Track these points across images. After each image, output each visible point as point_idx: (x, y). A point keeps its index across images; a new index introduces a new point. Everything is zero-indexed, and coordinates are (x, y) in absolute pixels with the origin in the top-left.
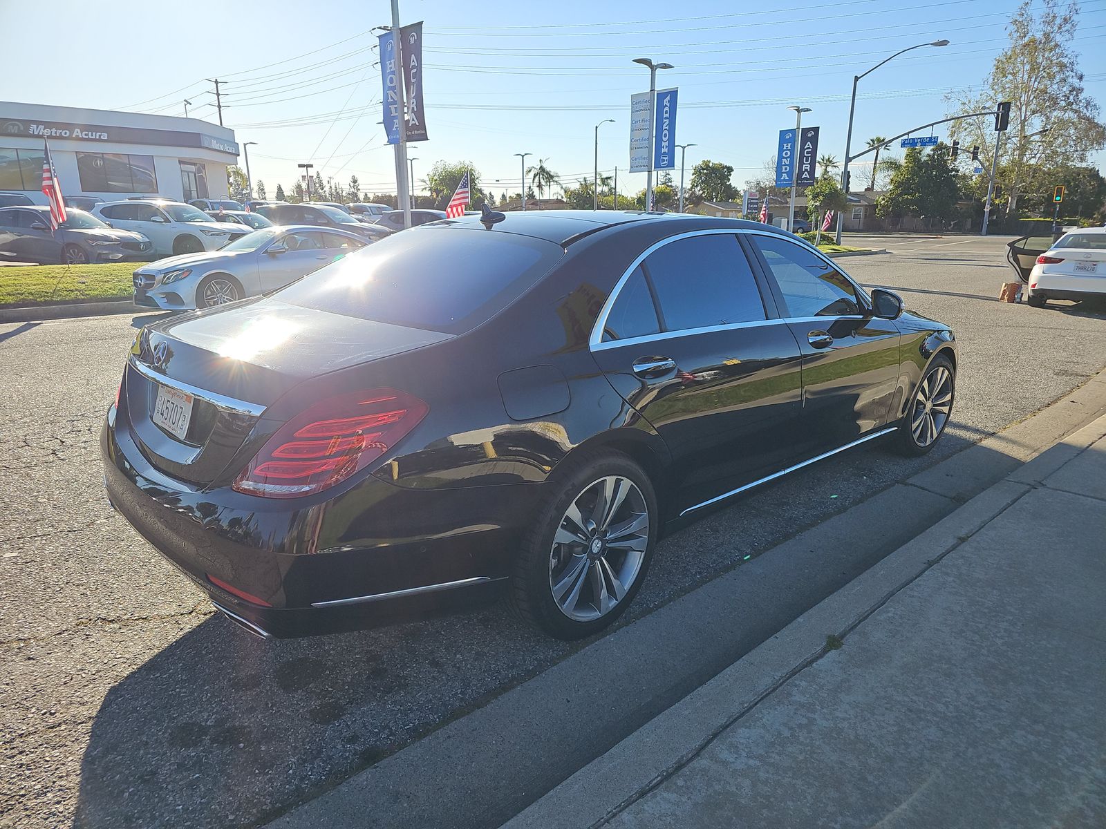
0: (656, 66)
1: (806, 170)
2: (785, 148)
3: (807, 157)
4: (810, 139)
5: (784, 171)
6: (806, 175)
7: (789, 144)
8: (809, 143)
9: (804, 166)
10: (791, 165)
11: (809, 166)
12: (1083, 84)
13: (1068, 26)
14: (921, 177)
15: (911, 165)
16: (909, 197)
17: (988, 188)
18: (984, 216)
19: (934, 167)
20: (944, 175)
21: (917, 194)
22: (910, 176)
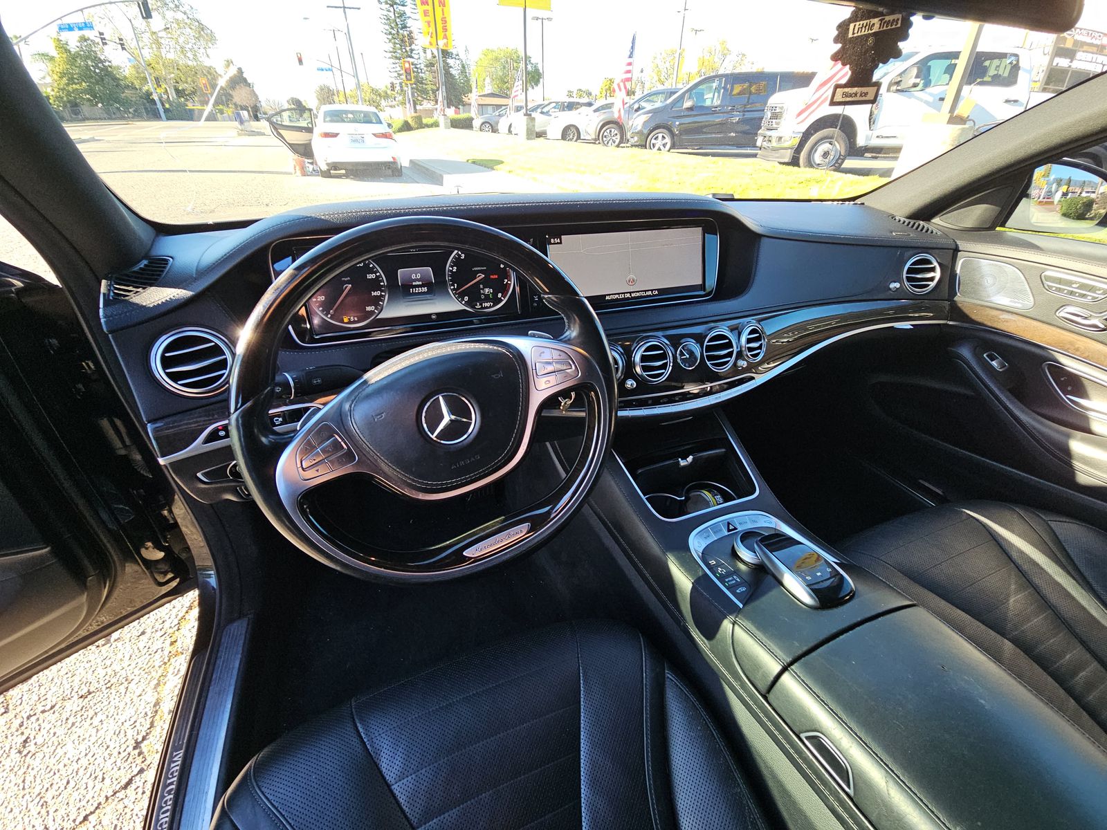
14: (79, 67)
15: (65, 56)
16: (77, 86)
17: (146, 78)
18: (156, 104)
19: (87, 57)
20: (100, 65)
21: (84, 84)
22: (68, 67)
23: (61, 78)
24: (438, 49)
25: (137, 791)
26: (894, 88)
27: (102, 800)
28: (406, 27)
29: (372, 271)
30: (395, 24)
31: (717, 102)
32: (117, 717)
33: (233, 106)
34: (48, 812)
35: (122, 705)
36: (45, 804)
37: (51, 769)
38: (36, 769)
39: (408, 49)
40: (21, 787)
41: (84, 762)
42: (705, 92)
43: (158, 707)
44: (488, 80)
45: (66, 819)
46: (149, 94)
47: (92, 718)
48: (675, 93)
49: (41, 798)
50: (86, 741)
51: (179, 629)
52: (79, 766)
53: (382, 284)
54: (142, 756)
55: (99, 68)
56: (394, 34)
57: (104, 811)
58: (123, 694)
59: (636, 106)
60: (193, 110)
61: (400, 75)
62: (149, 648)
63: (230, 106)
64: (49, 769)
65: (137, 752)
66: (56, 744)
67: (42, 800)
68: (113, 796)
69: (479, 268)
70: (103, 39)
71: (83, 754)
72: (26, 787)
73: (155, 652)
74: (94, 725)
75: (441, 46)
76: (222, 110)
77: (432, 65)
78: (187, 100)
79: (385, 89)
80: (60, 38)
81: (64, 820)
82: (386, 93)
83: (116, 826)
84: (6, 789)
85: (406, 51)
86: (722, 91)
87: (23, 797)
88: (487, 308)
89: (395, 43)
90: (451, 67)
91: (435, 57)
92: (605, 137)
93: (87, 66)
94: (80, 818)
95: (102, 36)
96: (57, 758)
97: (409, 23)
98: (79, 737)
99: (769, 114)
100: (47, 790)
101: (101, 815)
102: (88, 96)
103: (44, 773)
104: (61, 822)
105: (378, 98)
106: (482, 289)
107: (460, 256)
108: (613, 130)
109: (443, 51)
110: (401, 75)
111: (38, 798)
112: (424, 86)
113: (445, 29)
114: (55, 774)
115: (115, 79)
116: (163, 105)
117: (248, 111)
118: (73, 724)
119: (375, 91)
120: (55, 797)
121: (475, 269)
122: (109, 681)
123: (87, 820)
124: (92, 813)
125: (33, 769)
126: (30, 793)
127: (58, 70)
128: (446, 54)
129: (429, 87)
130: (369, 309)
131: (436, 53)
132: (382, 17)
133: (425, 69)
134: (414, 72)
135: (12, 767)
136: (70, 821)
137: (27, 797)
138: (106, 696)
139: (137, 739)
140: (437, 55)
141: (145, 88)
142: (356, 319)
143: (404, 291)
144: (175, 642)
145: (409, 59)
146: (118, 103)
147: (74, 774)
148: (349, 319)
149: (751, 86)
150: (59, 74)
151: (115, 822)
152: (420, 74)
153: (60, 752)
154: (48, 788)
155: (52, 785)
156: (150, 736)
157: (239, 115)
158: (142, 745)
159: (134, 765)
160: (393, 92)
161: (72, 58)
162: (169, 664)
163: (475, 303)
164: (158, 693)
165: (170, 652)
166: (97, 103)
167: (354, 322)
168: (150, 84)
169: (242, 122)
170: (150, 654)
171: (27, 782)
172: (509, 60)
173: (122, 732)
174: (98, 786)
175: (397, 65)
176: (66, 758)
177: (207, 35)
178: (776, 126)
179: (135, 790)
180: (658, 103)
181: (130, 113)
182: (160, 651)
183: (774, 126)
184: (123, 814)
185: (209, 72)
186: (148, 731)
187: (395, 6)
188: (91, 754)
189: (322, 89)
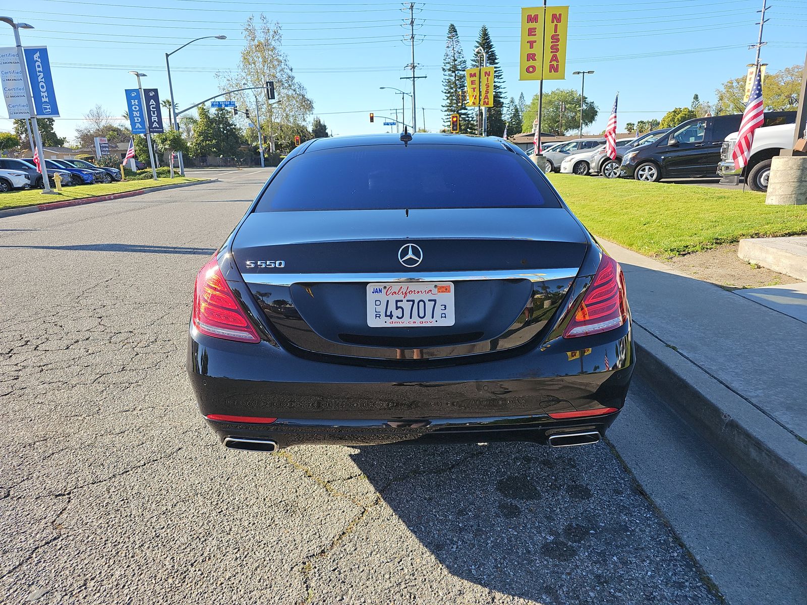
0: (17, 25)
1: (155, 121)
2: (133, 104)
3: (154, 112)
4: (152, 98)
5: (136, 121)
6: (156, 124)
7: (136, 101)
8: (152, 100)
9: (152, 118)
10: (142, 116)
11: (156, 117)
12: (293, 74)
13: (277, 37)
14: (214, 129)
15: (205, 120)
16: (209, 142)
17: (257, 137)
18: (259, 155)
19: (220, 122)
20: (228, 127)
21: (214, 141)
22: (206, 128)
23: (200, 136)
30: (454, 85)
46: (256, 148)
55: (227, 130)
56: (452, 93)
70: (236, 110)
80: (204, 107)
89: (452, 99)
92: (607, 170)
93: (219, 128)
102: (215, 150)
108: (614, 164)
113: (487, 92)
115: (236, 137)
116: (264, 155)
127: (199, 130)
132: (444, 81)
141: (255, 144)
146: (234, 154)
150: (198, 133)
161: (210, 122)
166: (220, 155)
168: (259, 141)
172: (561, 103)
181: (240, 162)
185: (302, 131)
187: (456, 72)
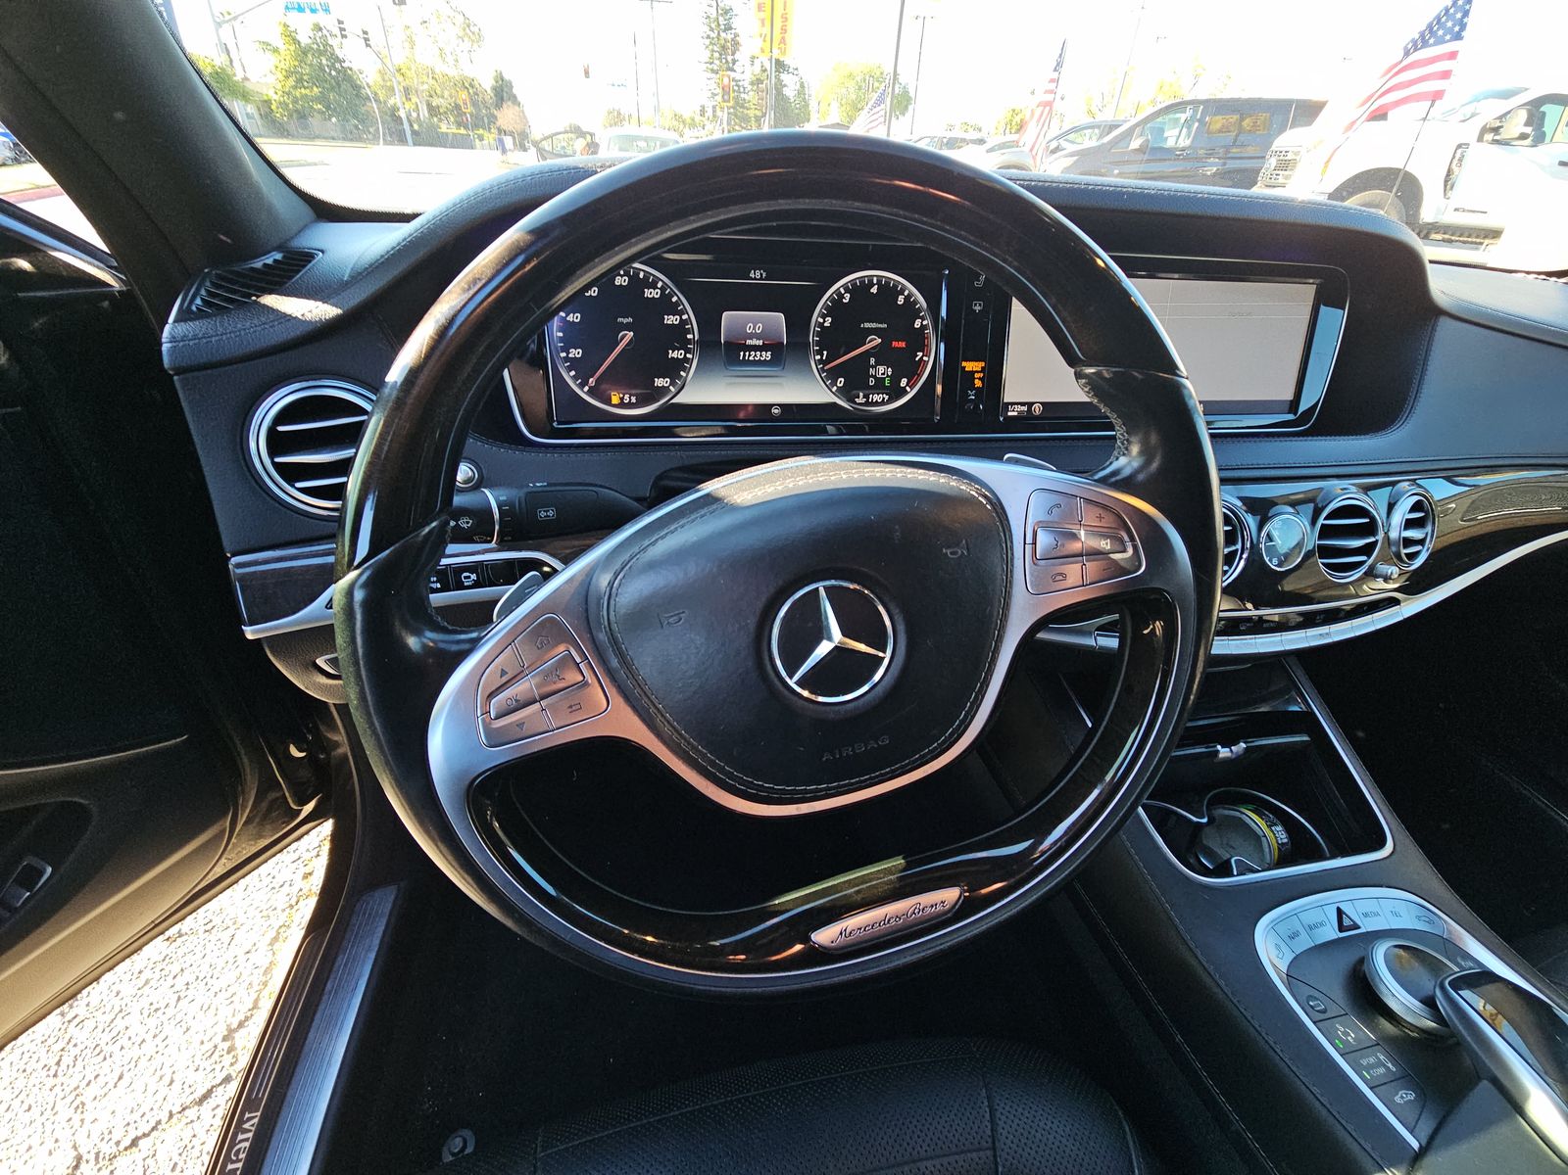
14: (311, 65)
15: (292, 48)
16: (307, 92)
17: (393, 88)
18: (402, 124)
19: (321, 53)
20: (338, 65)
21: (315, 89)
22: (297, 63)
23: (287, 77)
24: (771, 60)
25: (216, 1112)
26: (1489, 137)
27: (164, 1116)
28: (731, 28)
29: (674, 309)
30: (716, 23)
31: (1185, 142)
32: (210, 982)
33: (496, 131)
34: (82, 1121)
35: (221, 963)
36: (81, 1106)
37: (102, 1051)
38: (81, 1047)
39: (730, 58)
40: (52, 1072)
41: (149, 1048)
42: (1166, 127)
43: (269, 976)
44: (835, 105)
45: (107, 1138)
46: (394, 109)
47: (175, 977)
48: (1118, 126)
49: (78, 1095)
50: (160, 1012)
51: (318, 855)
52: (141, 1053)
53: (690, 336)
54: (233, 1053)
55: (335, 69)
56: (713, 38)
57: (163, 1135)
58: (225, 945)
59: (1053, 145)
60: (447, 134)
61: (714, 95)
62: (273, 878)
63: (492, 130)
64: (98, 1050)
65: (227, 1045)
66: (117, 1009)
67: (79, 1099)
68: (180, 1113)
69: (874, 325)
70: (342, 29)
71: (151, 1034)
72: (60, 1073)
73: (282, 886)
74: (175, 989)
75: (776, 54)
76: (483, 135)
77: (759, 81)
78: (440, 120)
79: (693, 115)
80: (288, 22)
81: (103, 1139)
82: (693, 120)
83: (176, 1164)
84: (28, 1072)
85: (727, 62)
86: (1196, 124)
87: (51, 1090)
88: (877, 404)
89: (713, 51)
90: (785, 86)
91: (765, 70)
93: (321, 67)
94: (127, 1142)
95: (341, 26)
96: (114, 1033)
97: (735, 23)
98: (151, 1004)
99: (1273, 162)
100: (88, 1085)
101: (158, 1142)
102: (319, 106)
103: (89, 1055)
104: (97, 1141)
105: (682, 126)
106: (873, 367)
107: (841, 296)
109: (778, 62)
110: (716, 95)
111: (74, 1093)
112: (746, 111)
113: (784, 30)
114: (105, 1059)
115: (357, 88)
116: (411, 126)
117: (514, 138)
118: (147, 982)
119: (677, 117)
120: (98, 1098)
121: (867, 325)
122: (211, 921)
123: (137, 1146)
124: (145, 1135)
125: (75, 1045)
126: (62, 1084)
127: (284, 67)
128: (780, 66)
129: (751, 113)
130: (659, 382)
131: (767, 65)
133: (750, 87)
134: (734, 91)
135: (46, 1037)
136: (112, 1143)
137: (58, 1089)
138: (202, 943)
139: (231, 1023)
140: (769, 69)
141: (391, 102)
142: (634, 400)
143: (730, 354)
144: (310, 874)
145: (729, 73)
146: (356, 118)
147: (133, 1064)
148: (622, 399)
149: (1242, 119)
150: (284, 73)
151: (176, 1158)
152: (742, 95)
153: (120, 1024)
154: (90, 1082)
155: (96, 1077)
156: (250, 1022)
157: (501, 142)
158: (237, 1035)
159: (218, 1067)
160: (702, 118)
161: (302, 53)
162: (296, 908)
163: (854, 392)
164: (274, 953)
165: (301, 890)
166: (330, 117)
167: (630, 406)
168: (397, 96)
169: (504, 151)
170: (274, 888)
171: (63, 1066)
172: (867, 78)
173: (213, 1007)
174: (163, 1091)
175: (713, 81)
176: (126, 1037)
177: (473, 33)
178: (1284, 181)
179: (213, 1110)
180: (1089, 141)
181: (370, 133)
182: (287, 884)
183: (1281, 180)
184: (189, 1146)
185: (471, 85)
186: (249, 1014)
188: (162, 1036)
189: (610, 113)
